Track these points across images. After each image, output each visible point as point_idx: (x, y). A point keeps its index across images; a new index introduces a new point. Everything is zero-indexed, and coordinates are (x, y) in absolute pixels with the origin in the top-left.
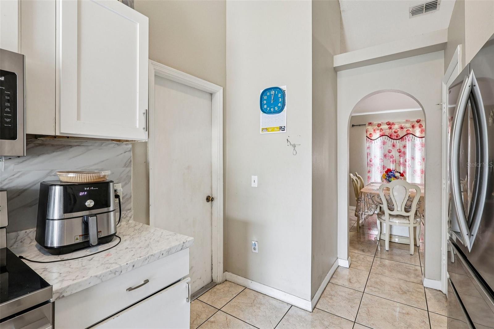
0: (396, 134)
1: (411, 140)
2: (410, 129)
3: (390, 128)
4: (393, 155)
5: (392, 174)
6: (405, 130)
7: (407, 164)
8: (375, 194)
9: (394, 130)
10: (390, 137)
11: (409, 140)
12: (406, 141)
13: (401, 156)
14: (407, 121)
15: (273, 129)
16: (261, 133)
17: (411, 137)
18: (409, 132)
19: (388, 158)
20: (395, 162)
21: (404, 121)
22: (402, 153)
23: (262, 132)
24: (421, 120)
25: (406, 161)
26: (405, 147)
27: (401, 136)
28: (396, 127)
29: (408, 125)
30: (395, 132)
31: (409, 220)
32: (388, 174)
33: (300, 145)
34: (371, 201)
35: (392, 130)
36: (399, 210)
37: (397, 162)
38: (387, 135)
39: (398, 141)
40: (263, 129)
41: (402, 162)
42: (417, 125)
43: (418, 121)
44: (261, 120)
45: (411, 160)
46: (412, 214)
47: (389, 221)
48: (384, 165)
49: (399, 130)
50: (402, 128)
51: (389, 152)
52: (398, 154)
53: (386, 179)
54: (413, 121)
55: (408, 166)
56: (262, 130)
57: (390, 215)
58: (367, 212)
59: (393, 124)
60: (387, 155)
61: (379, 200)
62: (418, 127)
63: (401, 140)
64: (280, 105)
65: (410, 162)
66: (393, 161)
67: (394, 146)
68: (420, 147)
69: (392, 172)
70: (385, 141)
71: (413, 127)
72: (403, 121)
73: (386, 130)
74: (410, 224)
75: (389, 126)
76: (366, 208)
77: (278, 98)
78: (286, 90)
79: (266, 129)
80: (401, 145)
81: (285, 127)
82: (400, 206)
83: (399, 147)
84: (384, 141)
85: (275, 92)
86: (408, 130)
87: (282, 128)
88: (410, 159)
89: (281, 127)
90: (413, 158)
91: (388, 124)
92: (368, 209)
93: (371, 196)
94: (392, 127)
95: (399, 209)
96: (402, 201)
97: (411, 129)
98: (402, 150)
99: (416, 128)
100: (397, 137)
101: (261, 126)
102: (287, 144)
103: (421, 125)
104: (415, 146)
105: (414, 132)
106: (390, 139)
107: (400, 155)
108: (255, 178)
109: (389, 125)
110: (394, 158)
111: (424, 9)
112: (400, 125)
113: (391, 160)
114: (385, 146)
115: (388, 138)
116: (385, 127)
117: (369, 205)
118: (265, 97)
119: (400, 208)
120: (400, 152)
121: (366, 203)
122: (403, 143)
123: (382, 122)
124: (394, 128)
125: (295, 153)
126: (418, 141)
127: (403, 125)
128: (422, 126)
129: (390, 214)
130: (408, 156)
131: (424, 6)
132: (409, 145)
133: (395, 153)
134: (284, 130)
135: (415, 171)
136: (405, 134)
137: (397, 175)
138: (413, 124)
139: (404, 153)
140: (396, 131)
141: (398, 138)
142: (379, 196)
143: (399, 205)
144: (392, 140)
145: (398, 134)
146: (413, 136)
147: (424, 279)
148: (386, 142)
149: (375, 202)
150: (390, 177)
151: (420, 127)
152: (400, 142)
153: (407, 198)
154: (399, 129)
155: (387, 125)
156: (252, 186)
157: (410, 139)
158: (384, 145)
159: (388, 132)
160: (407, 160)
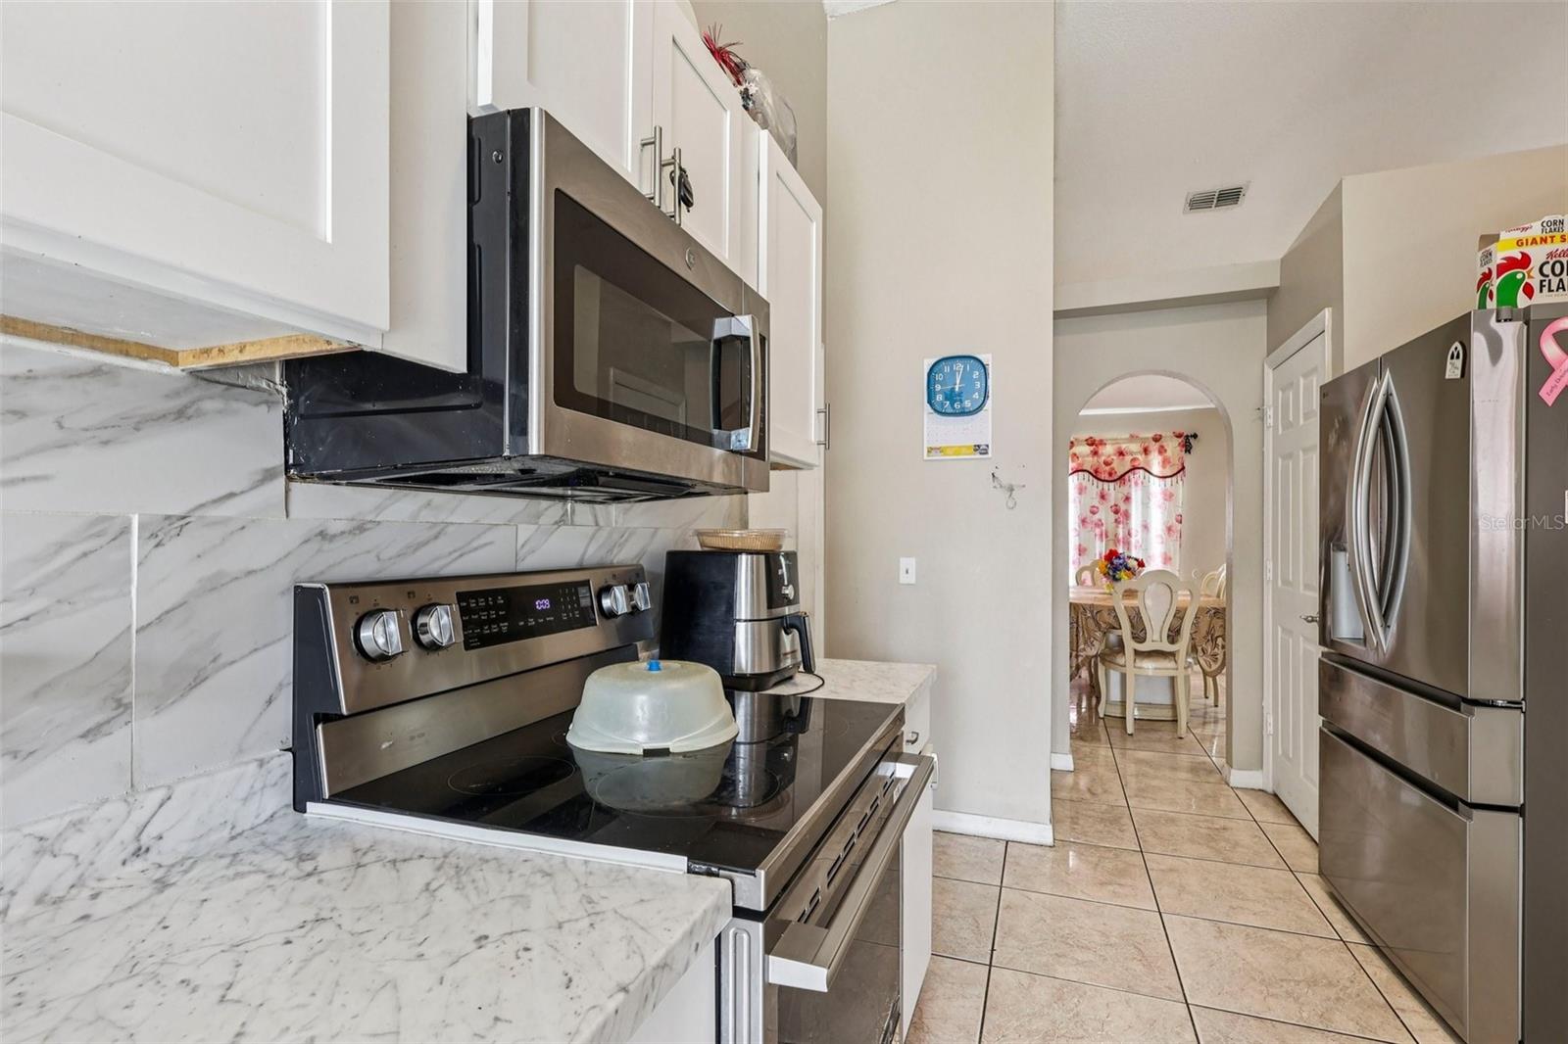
0: (1108, 468)
1: (1142, 483)
2: (1139, 456)
3: (1095, 453)
4: (1100, 520)
5: (1121, 561)
6: (1128, 458)
7: (1133, 540)
8: (1103, 606)
9: (1103, 458)
10: (1095, 474)
11: (1136, 484)
12: (1130, 486)
13: (1119, 523)
14: (1132, 436)
15: (958, 450)
16: (926, 458)
17: (1142, 477)
18: (1136, 464)
19: (1089, 526)
20: (1107, 536)
21: (1127, 436)
22: (1121, 514)
23: (928, 456)
24: (1163, 435)
25: (1129, 534)
26: (1127, 499)
27: (1119, 474)
28: (1108, 450)
29: (1135, 447)
30: (1107, 464)
31: (1176, 662)
32: (1112, 564)
33: (1024, 486)
34: (1091, 623)
35: (1099, 457)
36: (1156, 640)
37: (1111, 536)
38: (1089, 469)
39: (1112, 485)
40: (930, 450)
41: (1121, 536)
42: (1154, 447)
43: (1157, 439)
44: (925, 429)
45: (1143, 531)
46: (1183, 645)
47: (1135, 667)
48: (1080, 545)
49: (1115, 458)
50: (1121, 453)
51: (1093, 513)
52: (1113, 517)
53: (1106, 575)
54: (1148, 438)
55: (1136, 547)
56: (929, 452)
57: (1137, 653)
58: (1084, 650)
59: (1102, 443)
60: (1088, 520)
61: (1111, 620)
62: (1156, 453)
63: (1118, 482)
64: (976, 396)
65: (1139, 537)
66: (1101, 535)
67: (1103, 497)
68: (1162, 501)
69: (1120, 558)
70: (1084, 484)
71: (1146, 451)
72: (1123, 437)
73: (1084, 457)
74: (1177, 669)
75: (1092, 448)
76: (1081, 640)
77: (972, 382)
78: (990, 363)
79: (940, 450)
80: (1120, 495)
81: (987, 446)
82: (1159, 629)
83: (1116, 499)
84: (1081, 484)
85: (965, 368)
86: (1134, 460)
87: (979, 449)
88: (1140, 530)
89: (979, 446)
90: (1146, 527)
91: (1091, 442)
92: (1086, 643)
93: (1092, 612)
94: (1100, 452)
95: (1156, 637)
96: (1163, 619)
97: (1141, 457)
98: (1123, 507)
99: (1153, 453)
100: (1110, 474)
101: (925, 442)
102: (993, 484)
103: (1162, 447)
104: (1149, 499)
105: (1148, 463)
106: (1095, 481)
107: (1116, 520)
108: (908, 563)
109: (1092, 445)
110: (1104, 528)
111: (1215, 201)
112: (1117, 446)
113: (1098, 531)
114: (1083, 496)
115: (1091, 477)
116: (1084, 450)
117: (1088, 634)
118: (939, 377)
119: (1158, 635)
120: (1116, 512)
121: (1080, 629)
122: (1124, 490)
123: (1076, 436)
124: (1102, 454)
125: (1011, 505)
126: (1156, 486)
127: (1124, 446)
128: (1166, 451)
129: (1135, 650)
130: (1135, 523)
131: (1217, 194)
132: (1136, 495)
133: (1105, 515)
134: (987, 453)
135: (1149, 557)
136: (1128, 467)
137: (1133, 564)
138: (1146, 444)
139: (1127, 515)
140: (1109, 459)
141: (1111, 479)
142: (1112, 610)
143: (1157, 629)
144: (1100, 483)
145: (1113, 469)
146: (1147, 474)
147: (1230, 772)
148: (1086, 488)
149: (1103, 625)
150: (1116, 569)
151: (1160, 452)
152: (1117, 487)
153: (1172, 612)
154: (1115, 455)
155: (1088, 444)
156: (901, 582)
157: (1139, 482)
158: (1080, 493)
159: (1089, 462)
160: (1133, 532)
